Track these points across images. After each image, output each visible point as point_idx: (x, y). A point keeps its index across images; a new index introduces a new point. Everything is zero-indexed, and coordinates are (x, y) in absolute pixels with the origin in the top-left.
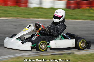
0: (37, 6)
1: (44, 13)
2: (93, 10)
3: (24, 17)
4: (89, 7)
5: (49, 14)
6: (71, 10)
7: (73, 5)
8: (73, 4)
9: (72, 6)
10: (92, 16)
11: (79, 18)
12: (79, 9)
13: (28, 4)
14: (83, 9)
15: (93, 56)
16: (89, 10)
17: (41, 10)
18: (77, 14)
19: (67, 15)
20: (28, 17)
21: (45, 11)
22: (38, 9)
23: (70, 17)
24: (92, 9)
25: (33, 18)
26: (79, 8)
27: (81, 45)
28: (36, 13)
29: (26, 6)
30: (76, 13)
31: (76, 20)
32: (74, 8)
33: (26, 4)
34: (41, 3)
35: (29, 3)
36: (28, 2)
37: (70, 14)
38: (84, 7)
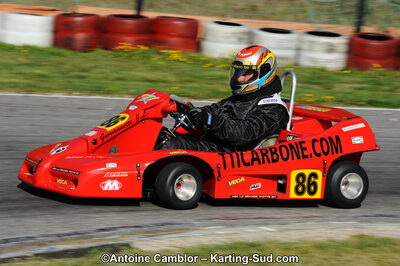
2: (160, 57)
4: (146, 45)
7: (82, 31)
8: (83, 28)
9: (80, 36)
10: (164, 82)
11: (111, 88)
12: (110, 52)
16: (146, 57)
18: (103, 70)
19: (63, 73)
23: (77, 82)
24: (160, 54)
26: (106, 48)
30: (95, 67)
31: (101, 94)
32: (88, 47)
37: (73, 71)
38: (126, 45)
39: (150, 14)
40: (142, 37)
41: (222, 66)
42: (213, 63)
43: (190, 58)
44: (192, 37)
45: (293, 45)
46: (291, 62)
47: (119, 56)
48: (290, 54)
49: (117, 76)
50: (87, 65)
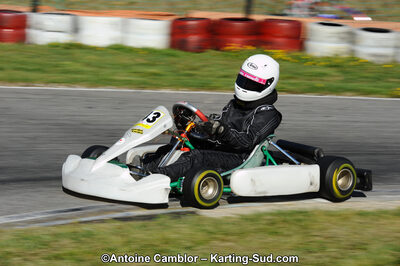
0: (64, 38)
1: (88, 64)
3: (12, 81)
4: (254, 46)
5: (105, 68)
6: (188, 53)
7: (195, 34)
8: (196, 31)
9: (193, 39)
11: (216, 84)
12: (218, 52)
13: (27, 31)
14: (229, 51)
15: (265, 222)
17: (77, 52)
18: (211, 69)
19: (174, 72)
20: (27, 81)
21: (92, 57)
22: (67, 48)
25: (48, 83)
26: (218, 49)
27: (339, 182)
28: (57, 66)
29: (21, 38)
30: (204, 66)
31: (206, 90)
32: (200, 49)
33: (18, 32)
34: (76, 29)
35: (29, 27)
36: (28, 23)
37: (184, 70)
38: (235, 45)
39: (258, 17)
40: (249, 39)
41: (323, 63)
42: (314, 61)
43: (294, 57)
44: (296, 37)
45: (392, 43)
46: (390, 59)
47: (227, 56)
48: (389, 51)
49: (222, 73)
50: (198, 64)
